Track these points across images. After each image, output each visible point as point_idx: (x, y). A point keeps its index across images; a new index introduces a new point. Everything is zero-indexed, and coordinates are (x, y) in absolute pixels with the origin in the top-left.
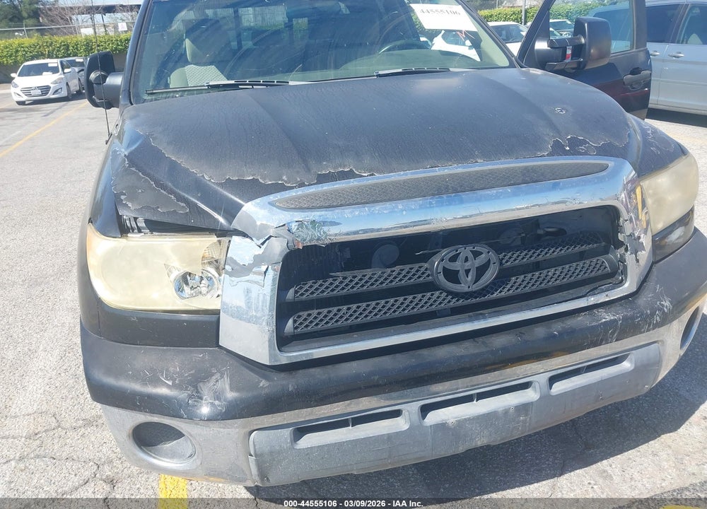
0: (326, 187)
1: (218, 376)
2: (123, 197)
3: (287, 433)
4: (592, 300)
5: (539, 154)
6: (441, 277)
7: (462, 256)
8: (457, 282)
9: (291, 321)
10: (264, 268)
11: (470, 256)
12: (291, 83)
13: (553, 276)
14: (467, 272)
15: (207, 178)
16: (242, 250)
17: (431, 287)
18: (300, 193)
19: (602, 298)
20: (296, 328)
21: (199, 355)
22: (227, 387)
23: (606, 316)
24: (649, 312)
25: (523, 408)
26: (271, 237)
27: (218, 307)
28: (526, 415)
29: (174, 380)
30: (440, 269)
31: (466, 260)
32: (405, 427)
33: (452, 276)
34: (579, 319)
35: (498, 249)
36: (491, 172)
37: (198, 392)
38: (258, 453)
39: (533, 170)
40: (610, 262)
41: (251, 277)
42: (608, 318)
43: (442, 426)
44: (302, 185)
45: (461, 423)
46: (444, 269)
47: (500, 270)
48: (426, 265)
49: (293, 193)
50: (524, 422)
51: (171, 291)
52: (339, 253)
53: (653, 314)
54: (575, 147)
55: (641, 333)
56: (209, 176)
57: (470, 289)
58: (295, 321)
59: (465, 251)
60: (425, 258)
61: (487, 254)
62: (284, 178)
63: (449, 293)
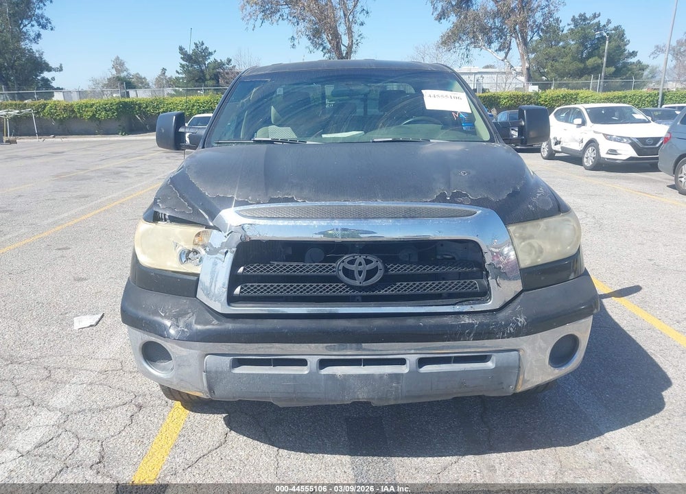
0: (272, 205)
1: (191, 314)
2: (158, 201)
3: (228, 360)
4: (457, 308)
5: (424, 200)
6: (341, 273)
7: (357, 262)
8: (354, 279)
9: (239, 288)
10: (225, 251)
11: (363, 262)
12: (308, 143)
13: (430, 287)
14: (360, 273)
15: (207, 194)
16: (217, 239)
17: (335, 279)
18: (256, 207)
19: (467, 308)
20: (241, 292)
21: (184, 301)
22: (194, 321)
23: (467, 320)
24: (503, 323)
25: (396, 377)
26: (232, 232)
27: (199, 272)
28: (398, 383)
29: (166, 313)
30: (341, 268)
31: (360, 264)
32: (306, 372)
33: (349, 274)
34: (445, 318)
35: (385, 261)
36: (384, 208)
37: (177, 322)
38: (208, 370)
39: (415, 210)
40: (481, 285)
41: (219, 255)
42: (467, 321)
43: (333, 376)
44: (258, 203)
45: (346, 377)
46: (344, 268)
47: (384, 276)
48: (334, 265)
49: (251, 207)
50: (397, 388)
51: (176, 259)
52: (282, 249)
53: (507, 325)
54: (455, 198)
55: (497, 338)
56: (208, 192)
57: (361, 285)
58: (242, 288)
59: (360, 258)
60: (334, 260)
61: (376, 263)
62: (250, 198)
63: (348, 286)
